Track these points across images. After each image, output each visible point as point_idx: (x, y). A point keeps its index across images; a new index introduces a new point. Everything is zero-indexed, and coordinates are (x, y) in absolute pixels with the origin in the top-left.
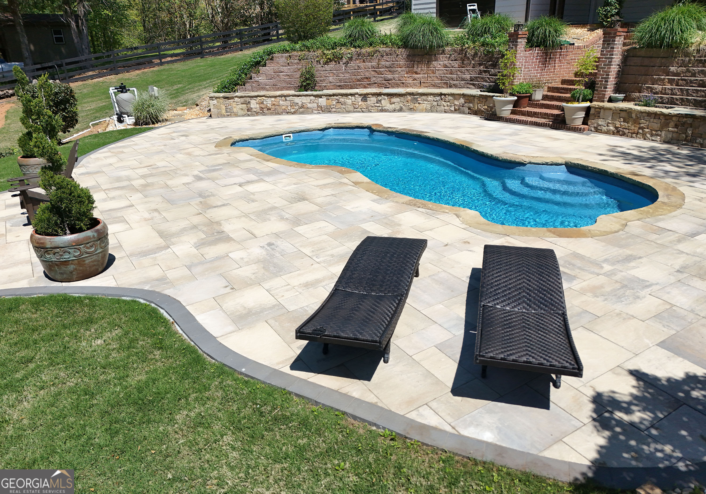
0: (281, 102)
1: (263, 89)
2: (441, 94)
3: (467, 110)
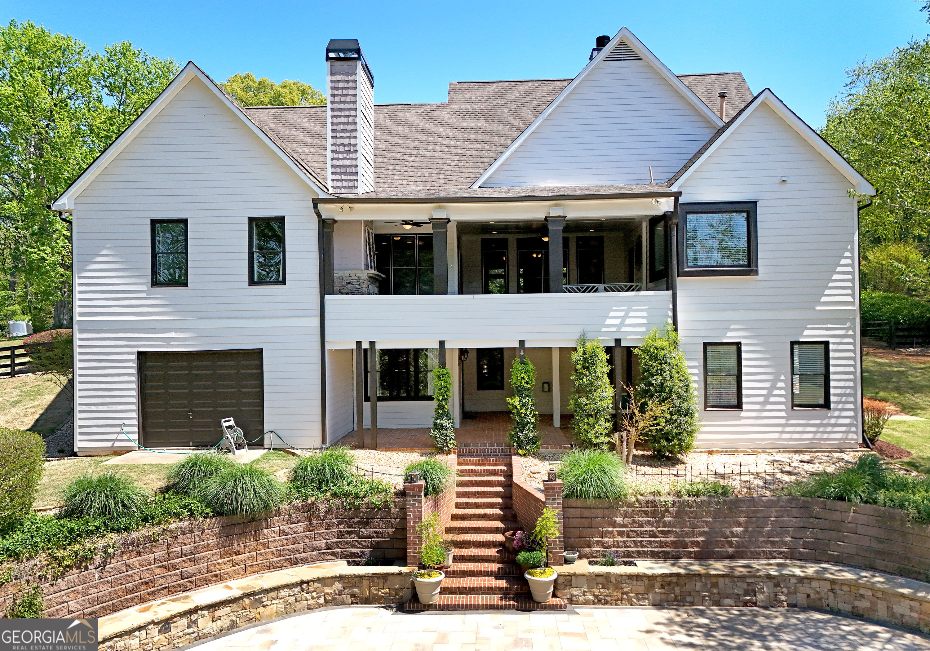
2: (302, 583)
3: (349, 599)
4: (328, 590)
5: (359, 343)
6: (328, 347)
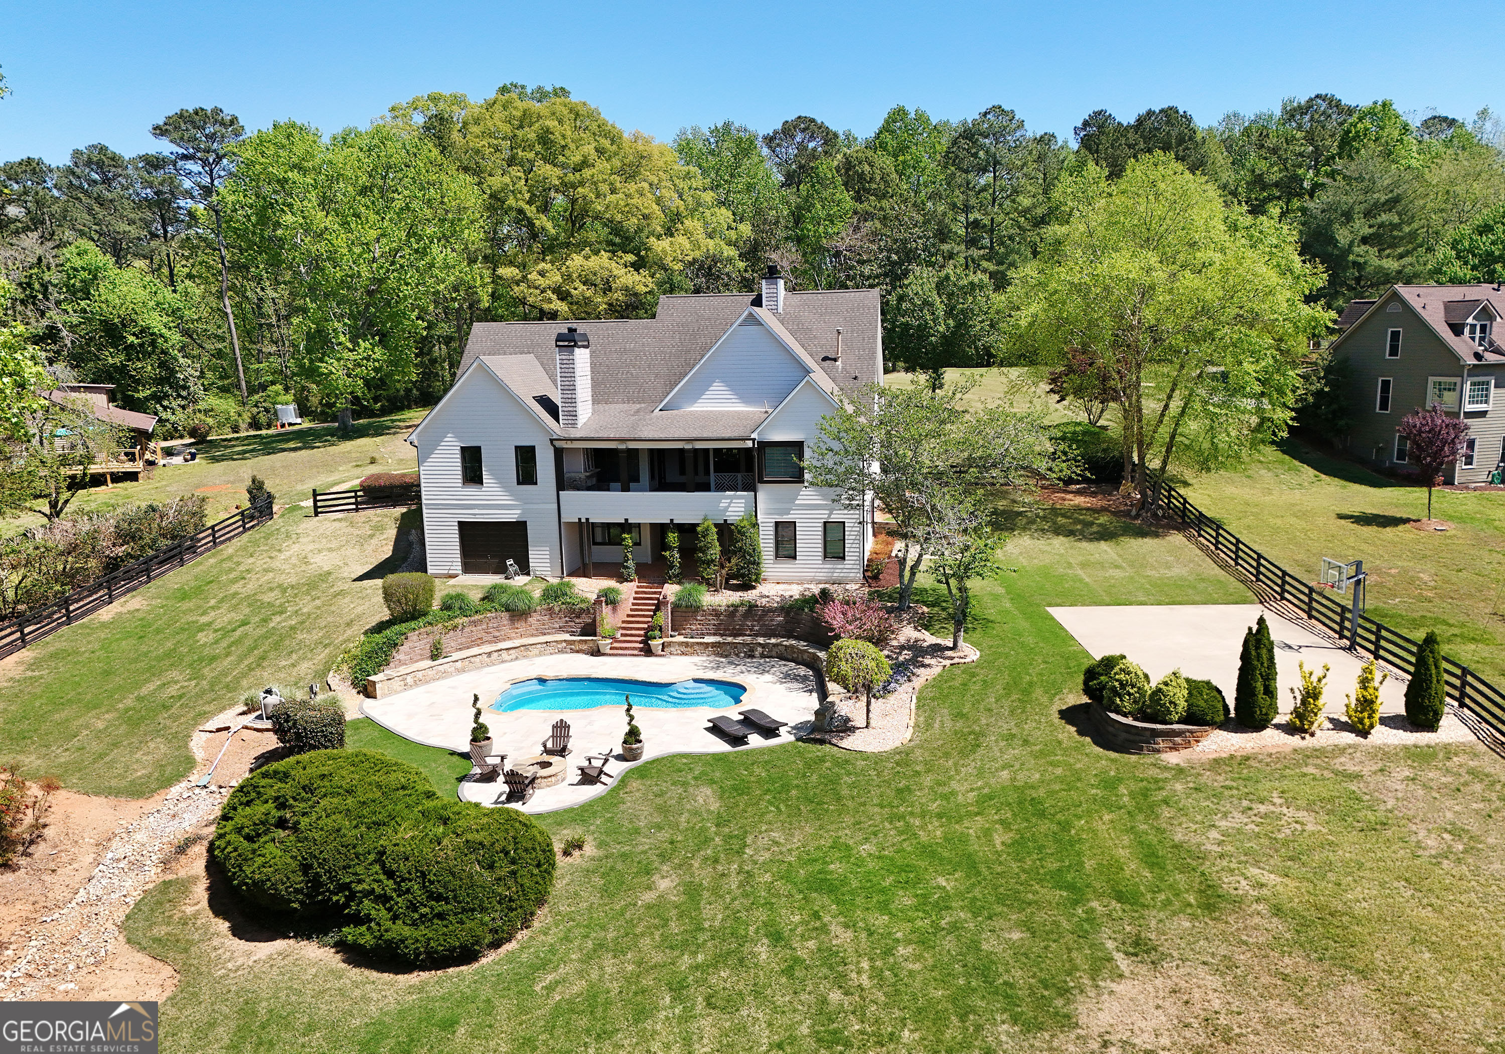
0: (427, 673)
2: (545, 642)
3: (569, 652)
4: (559, 646)
5: (580, 519)
6: (562, 521)
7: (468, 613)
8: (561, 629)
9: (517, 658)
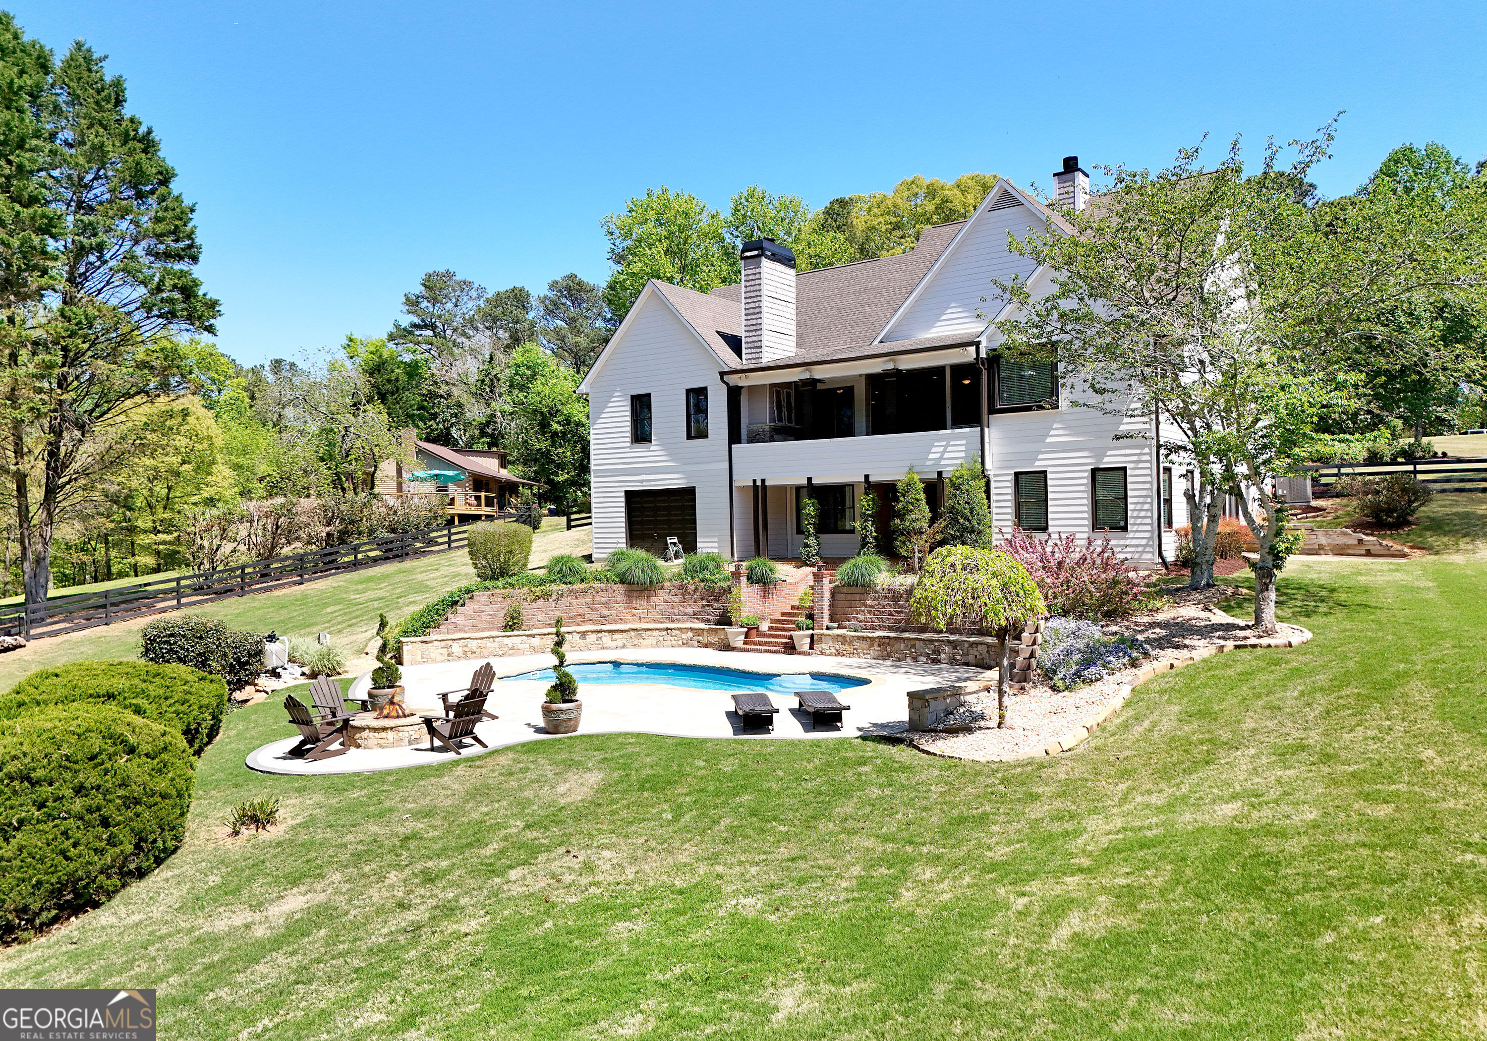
0: (489, 645)
1: (461, 630)
2: (667, 629)
3: (696, 644)
4: (684, 636)
5: (755, 481)
6: (735, 484)
7: (570, 579)
8: (695, 616)
9: (624, 646)
